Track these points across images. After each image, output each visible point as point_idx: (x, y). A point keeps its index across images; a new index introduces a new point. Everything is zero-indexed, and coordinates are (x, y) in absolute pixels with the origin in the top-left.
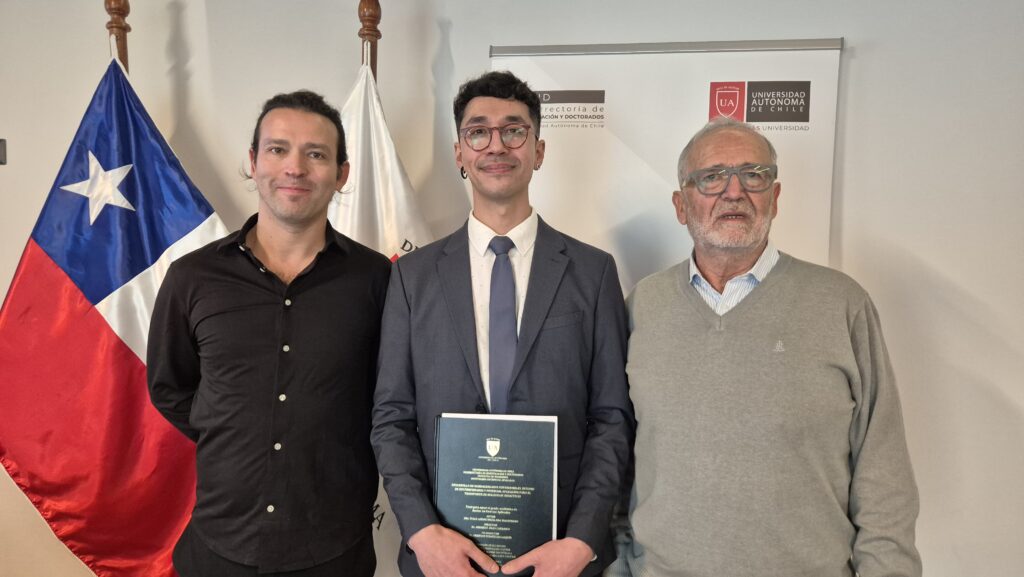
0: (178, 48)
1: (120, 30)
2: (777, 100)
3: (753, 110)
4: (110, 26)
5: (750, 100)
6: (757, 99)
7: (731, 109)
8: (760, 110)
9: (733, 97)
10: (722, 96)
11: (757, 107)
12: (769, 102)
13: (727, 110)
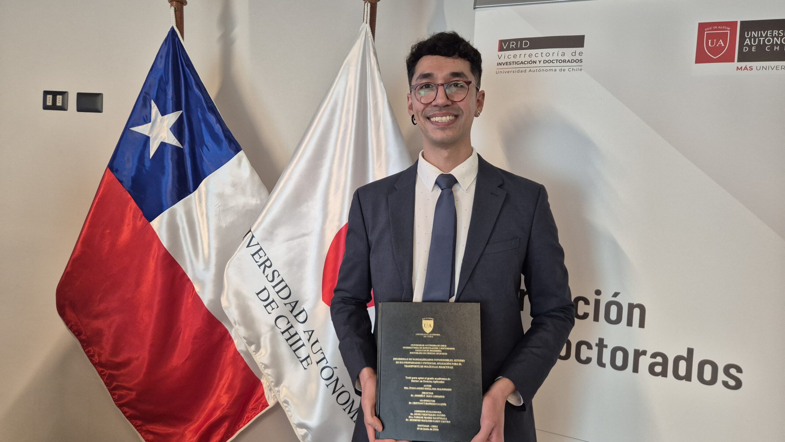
2: (774, 39)
5: (742, 39)
6: (750, 39)
7: (721, 48)
8: (753, 49)
9: (723, 36)
10: (709, 36)
11: (750, 47)
12: (764, 40)
13: (715, 50)
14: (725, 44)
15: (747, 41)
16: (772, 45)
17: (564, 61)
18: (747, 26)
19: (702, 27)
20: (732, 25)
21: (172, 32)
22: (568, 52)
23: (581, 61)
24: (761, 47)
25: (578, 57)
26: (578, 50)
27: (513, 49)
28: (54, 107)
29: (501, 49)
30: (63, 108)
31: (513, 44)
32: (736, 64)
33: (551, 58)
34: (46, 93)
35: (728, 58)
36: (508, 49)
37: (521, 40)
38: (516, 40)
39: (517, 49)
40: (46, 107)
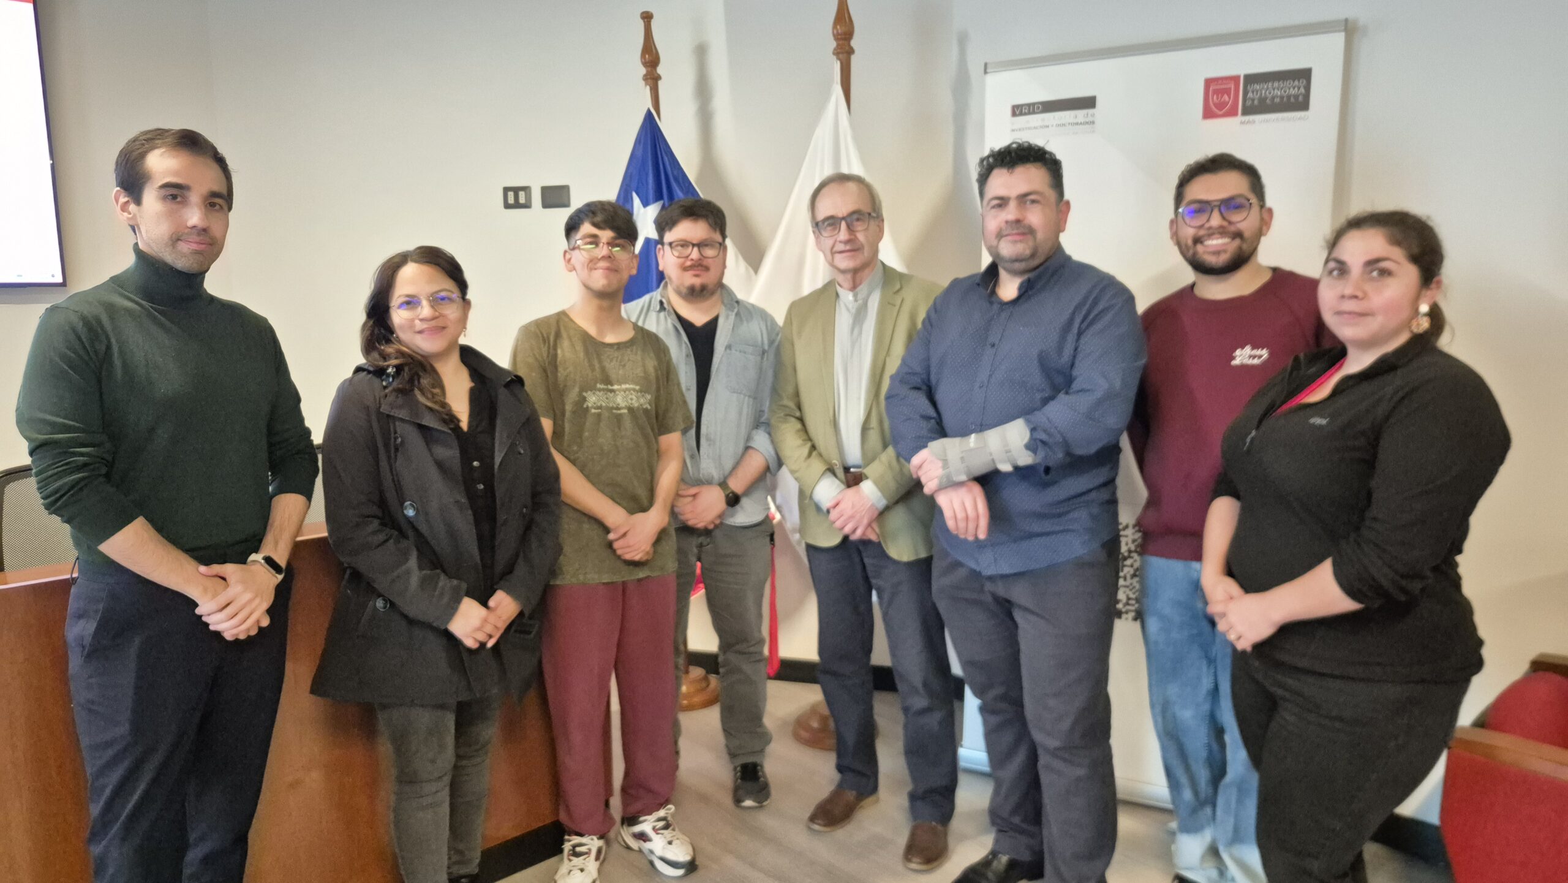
0: (703, 91)
1: (653, 79)
2: (1275, 91)
3: (1249, 103)
4: (646, 78)
5: (1245, 93)
6: (1253, 92)
7: (1225, 104)
8: (1256, 102)
9: (1227, 91)
10: (1216, 92)
11: (1253, 100)
12: (1265, 93)
13: (1221, 106)
14: (1230, 98)
15: (1250, 95)
16: (1273, 98)
17: (1077, 124)
18: (1251, 79)
19: (1209, 82)
20: (1236, 79)
21: (649, 114)
22: (1080, 115)
23: (1093, 123)
24: (1262, 100)
25: (1090, 119)
26: (1090, 111)
27: (1025, 114)
28: (517, 205)
29: (1014, 114)
30: (527, 206)
31: (1025, 109)
32: (1240, 118)
33: (1063, 122)
34: (506, 190)
35: (1232, 113)
36: (1021, 114)
37: (1034, 104)
38: (1029, 105)
39: (1029, 113)
40: (507, 206)
